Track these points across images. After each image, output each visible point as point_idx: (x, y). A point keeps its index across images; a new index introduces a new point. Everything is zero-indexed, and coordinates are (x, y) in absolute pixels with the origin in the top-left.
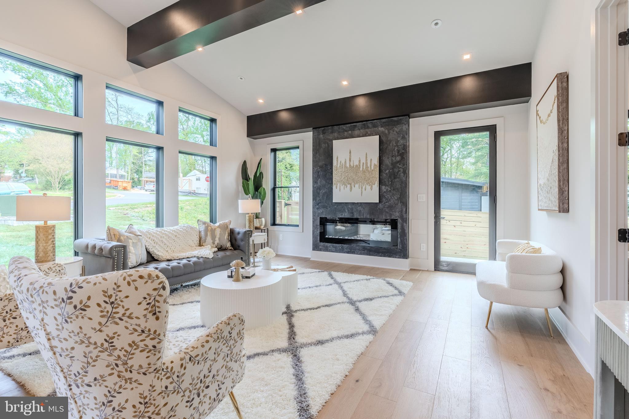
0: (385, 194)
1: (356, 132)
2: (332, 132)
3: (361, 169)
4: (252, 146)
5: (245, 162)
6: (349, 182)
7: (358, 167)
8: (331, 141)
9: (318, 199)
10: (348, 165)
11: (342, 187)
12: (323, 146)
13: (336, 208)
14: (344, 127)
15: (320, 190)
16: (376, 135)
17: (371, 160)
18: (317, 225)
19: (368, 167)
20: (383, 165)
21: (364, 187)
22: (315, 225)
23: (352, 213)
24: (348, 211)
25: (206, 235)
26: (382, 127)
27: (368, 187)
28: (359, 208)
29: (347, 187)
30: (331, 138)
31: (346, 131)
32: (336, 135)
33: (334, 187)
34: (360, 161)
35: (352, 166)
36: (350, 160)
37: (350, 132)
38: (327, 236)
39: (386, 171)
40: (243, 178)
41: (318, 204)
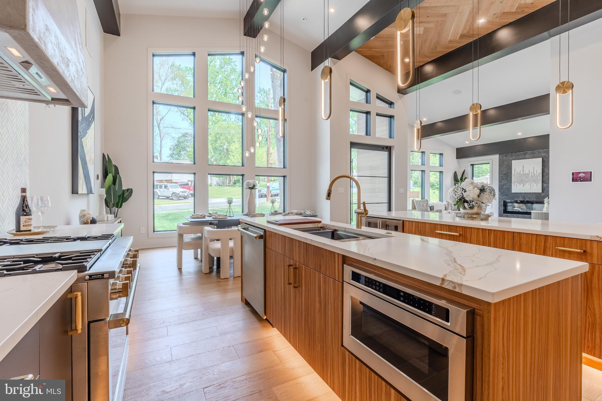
0: (546, 188)
1: (527, 156)
2: (512, 156)
3: (530, 175)
4: (459, 163)
5: (455, 172)
6: (522, 182)
7: (528, 174)
8: (511, 161)
9: (502, 191)
10: (522, 173)
11: (518, 185)
12: (506, 163)
13: (514, 195)
14: (519, 153)
15: (503, 186)
16: (540, 157)
17: (537, 170)
18: (501, 205)
19: (535, 174)
20: (545, 173)
21: (532, 185)
22: (500, 204)
23: (525, 198)
24: (522, 197)
25: (448, 206)
26: (543, 153)
27: (535, 185)
28: (530, 195)
29: (521, 185)
30: (511, 159)
31: (521, 155)
32: (514, 157)
33: (513, 185)
34: (529, 171)
35: (524, 173)
36: (523, 171)
37: (523, 156)
38: (508, 210)
39: (546, 176)
40: (454, 181)
41: (502, 194)
